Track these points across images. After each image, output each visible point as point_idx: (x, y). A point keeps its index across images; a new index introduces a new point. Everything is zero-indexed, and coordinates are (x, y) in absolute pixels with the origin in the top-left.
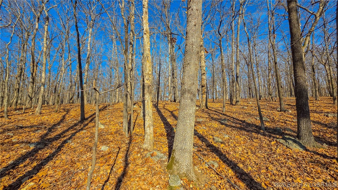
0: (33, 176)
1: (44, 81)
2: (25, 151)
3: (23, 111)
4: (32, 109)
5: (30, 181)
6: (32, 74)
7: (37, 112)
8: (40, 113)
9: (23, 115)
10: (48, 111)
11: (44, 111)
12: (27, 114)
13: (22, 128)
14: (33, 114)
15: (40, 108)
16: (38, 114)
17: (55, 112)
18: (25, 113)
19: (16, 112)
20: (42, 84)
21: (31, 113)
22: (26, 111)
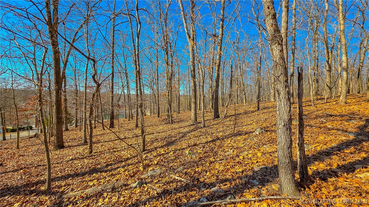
0: (367, 167)
1: (346, 65)
2: (345, 138)
3: (326, 100)
4: (333, 98)
5: (365, 171)
6: (328, 62)
7: (342, 101)
8: (346, 103)
9: (327, 104)
10: (354, 100)
11: (349, 101)
12: (331, 104)
13: (332, 116)
14: (336, 103)
15: (344, 96)
16: (343, 104)
17: (366, 101)
18: (327, 102)
19: (318, 102)
20: (344, 69)
21: (334, 103)
22: (328, 101)
